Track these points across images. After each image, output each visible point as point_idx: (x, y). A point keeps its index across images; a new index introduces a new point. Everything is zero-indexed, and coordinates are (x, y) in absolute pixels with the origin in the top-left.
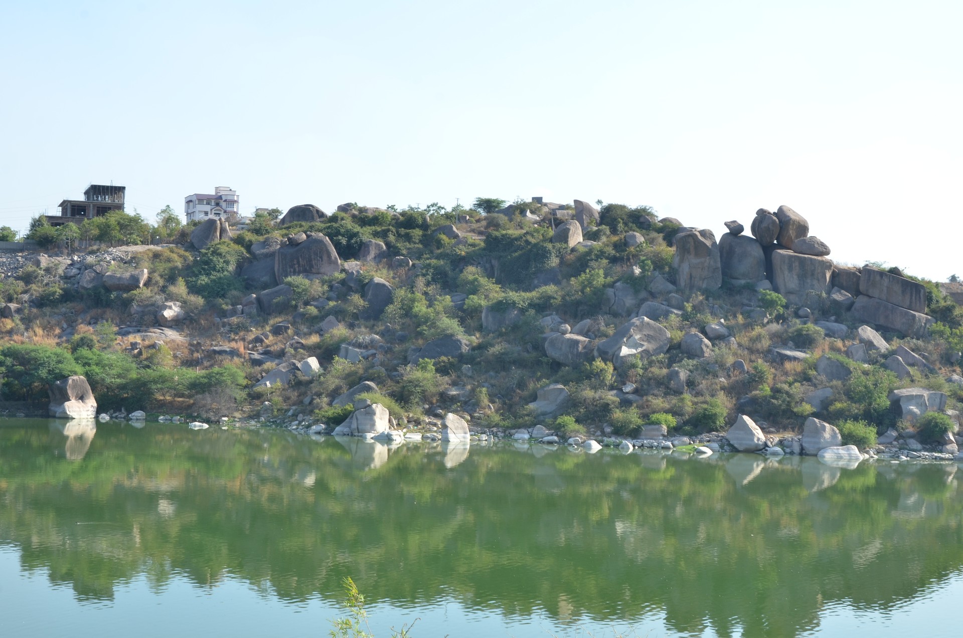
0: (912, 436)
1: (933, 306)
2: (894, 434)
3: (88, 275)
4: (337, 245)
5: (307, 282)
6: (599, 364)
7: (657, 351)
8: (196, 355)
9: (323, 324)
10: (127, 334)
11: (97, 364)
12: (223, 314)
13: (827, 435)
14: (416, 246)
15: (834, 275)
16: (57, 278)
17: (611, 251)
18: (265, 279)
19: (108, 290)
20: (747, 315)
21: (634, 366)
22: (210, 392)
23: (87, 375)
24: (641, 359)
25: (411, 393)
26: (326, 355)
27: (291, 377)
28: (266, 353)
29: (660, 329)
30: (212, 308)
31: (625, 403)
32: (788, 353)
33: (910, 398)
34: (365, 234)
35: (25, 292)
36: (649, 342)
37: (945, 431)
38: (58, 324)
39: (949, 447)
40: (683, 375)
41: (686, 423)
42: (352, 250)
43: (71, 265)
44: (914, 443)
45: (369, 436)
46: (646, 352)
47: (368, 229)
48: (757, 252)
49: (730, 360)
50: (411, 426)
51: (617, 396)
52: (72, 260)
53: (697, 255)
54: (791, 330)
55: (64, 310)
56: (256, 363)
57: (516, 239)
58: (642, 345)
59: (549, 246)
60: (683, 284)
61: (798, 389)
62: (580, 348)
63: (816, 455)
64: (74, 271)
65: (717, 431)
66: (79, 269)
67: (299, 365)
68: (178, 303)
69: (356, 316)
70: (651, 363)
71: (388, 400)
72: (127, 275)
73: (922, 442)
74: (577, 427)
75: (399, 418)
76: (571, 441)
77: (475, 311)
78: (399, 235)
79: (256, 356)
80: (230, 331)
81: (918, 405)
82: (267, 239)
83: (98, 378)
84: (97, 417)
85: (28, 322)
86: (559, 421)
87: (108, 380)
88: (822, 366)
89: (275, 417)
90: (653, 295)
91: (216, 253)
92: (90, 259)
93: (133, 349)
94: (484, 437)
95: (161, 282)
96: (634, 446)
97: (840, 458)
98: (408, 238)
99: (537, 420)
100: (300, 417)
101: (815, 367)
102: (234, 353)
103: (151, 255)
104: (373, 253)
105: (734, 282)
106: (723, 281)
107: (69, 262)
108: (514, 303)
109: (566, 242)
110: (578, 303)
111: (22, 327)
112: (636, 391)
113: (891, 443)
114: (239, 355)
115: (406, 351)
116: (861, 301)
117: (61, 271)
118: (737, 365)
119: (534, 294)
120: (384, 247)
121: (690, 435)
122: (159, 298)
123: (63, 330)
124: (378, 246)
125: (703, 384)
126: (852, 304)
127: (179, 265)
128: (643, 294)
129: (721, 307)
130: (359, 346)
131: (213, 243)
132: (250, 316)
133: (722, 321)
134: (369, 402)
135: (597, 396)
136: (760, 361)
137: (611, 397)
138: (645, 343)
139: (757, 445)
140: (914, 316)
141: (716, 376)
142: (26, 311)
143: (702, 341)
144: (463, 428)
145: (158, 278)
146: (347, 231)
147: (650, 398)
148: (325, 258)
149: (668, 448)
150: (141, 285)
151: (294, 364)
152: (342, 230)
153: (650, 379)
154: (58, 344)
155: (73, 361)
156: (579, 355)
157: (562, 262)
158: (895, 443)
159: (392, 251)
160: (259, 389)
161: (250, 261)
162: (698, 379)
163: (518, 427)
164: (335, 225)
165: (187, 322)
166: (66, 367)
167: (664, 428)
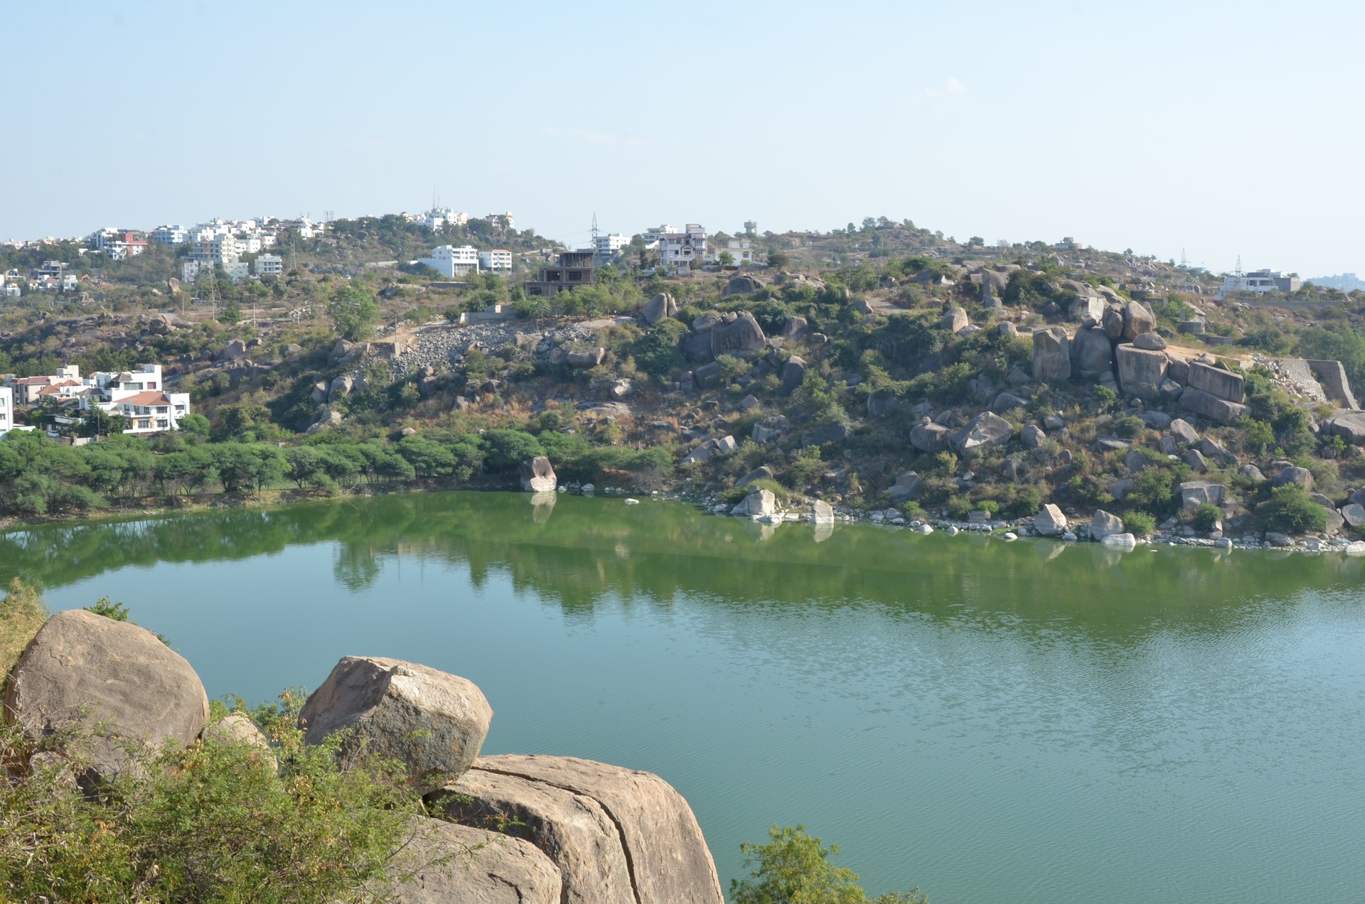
0: (1188, 524)
1: (1254, 395)
2: (1174, 521)
3: (555, 352)
4: (763, 323)
5: (735, 360)
6: (945, 456)
7: (999, 442)
8: (640, 429)
9: (744, 402)
10: (584, 408)
11: (556, 444)
12: (665, 389)
13: (1110, 525)
14: (833, 321)
15: (1169, 367)
16: (531, 354)
17: (984, 340)
18: (703, 353)
19: (571, 367)
20: (1085, 406)
21: (976, 456)
22: (642, 471)
23: (548, 454)
24: (983, 450)
25: (796, 477)
26: (742, 431)
27: (711, 454)
28: (696, 428)
29: (1003, 423)
30: (655, 384)
31: (963, 489)
32: (1110, 443)
33: (1191, 492)
34: (788, 310)
35: (505, 368)
36: (992, 434)
37: (1213, 520)
38: (531, 398)
39: (1214, 534)
40: (1015, 466)
41: (1009, 508)
42: (776, 327)
43: (543, 340)
44: (1189, 531)
45: (756, 517)
46: (989, 443)
47: (793, 305)
48: (1103, 345)
49: (1058, 449)
50: (793, 506)
51: (957, 483)
52: (543, 335)
53: (1049, 350)
54: (1116, 422)
55: (536, 384)
56: (688, 438)
57: (913, 322)
58: (985, 437)
59: (934, 333)
60: (1036, 375)
61: (1105, 480)
62: (938, 437)
63: (1099, 541)
64: (545, 347)
65: (1031, 515)
66: (549, 345)
67: (718, 444)
68: (628, 380)
69: (772, 394)
70: (991, 453)
71: (776, 485)
72: (587, 354)
73: (1195, 529)
74: (919, 511)
75: (784, 499)
76: (912, 523)
77: (862, 397)
78: (820, 310)
79: (687, 431)
80: (668, 407)
81: (1197, 497)
82: (706, 316)
83: (557, 456)
84: (557, 489)
85: (506, 395)
86: (906, 506)
87: (565, 458)
88: (1129, 459)
89: (694, 492)
90: (1009, 385)
91: (661, 331)
92: (558, 336)
93: (589, 424)
94: (847, 518)
95: (615, 359)
96: (960, 529)
97: (1117, 544)
98: (826, 313)
99: (892, 503)
100: (712, 493)
101: (1123, 459)
102: (670, 428)
103: (608, 332)
104: (795, 329)
105: (1083, 372)
106: (1073, 374)
107: (541, 338)
108: (894, 391)
109: (951, 328)
110: (946, 393)
111: (502, 401)
112: (974, 479)
113: (1170, 529)
114: (674, 430)
115: (801, 436)
116: (1188, 391)
117: (534, 348)
118: (1064, 455)
119: (913, 382)
120: (806, 322)
121: (1008, 519)
122: (612, 376)
123: (535, 403)
124: (800, 322)
125: (1031, 474)
126: (1181, 393)
127: (632, 341)
128: (1001, 385)
129: (1065, 398)
130: (768, 425)
131: (660, 321)
132: (686, 393)
133: (1061, 412)
134: (758, 488)
135: (941, 483)
136: (1084, 451)
137: (952, 484)
138: (989, 436)
139: (1056, 531)
140: (1228, 407)
141: (1043, 464)
142: (505, 386)
143: (1036, 433)
144: (829, 512)
145: (613, 356)
146: (773, 310)
147: (984, 485)
148: (752, 336)
149: (987, 531)
150: (598, 362)
151: (714, 442)
152: (769, 309)
153: (987, 468)
154: (531, 417)
155: (537, 443)
156: (937, 442)
157: (945, 349)
158: (1174, 529)
159: (812, 326)
160: (685, 465)
161: (691, 336)
162: (1028, 467)
163: (875, 509)
164: (763, 303)
165: (635, 396)
166: (531, 449)
167: (988, 513)
